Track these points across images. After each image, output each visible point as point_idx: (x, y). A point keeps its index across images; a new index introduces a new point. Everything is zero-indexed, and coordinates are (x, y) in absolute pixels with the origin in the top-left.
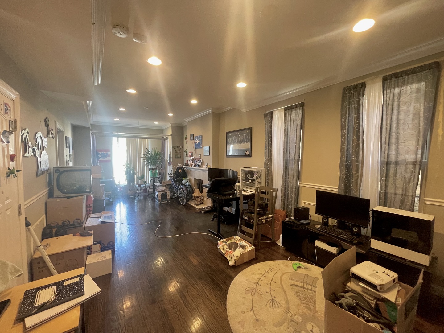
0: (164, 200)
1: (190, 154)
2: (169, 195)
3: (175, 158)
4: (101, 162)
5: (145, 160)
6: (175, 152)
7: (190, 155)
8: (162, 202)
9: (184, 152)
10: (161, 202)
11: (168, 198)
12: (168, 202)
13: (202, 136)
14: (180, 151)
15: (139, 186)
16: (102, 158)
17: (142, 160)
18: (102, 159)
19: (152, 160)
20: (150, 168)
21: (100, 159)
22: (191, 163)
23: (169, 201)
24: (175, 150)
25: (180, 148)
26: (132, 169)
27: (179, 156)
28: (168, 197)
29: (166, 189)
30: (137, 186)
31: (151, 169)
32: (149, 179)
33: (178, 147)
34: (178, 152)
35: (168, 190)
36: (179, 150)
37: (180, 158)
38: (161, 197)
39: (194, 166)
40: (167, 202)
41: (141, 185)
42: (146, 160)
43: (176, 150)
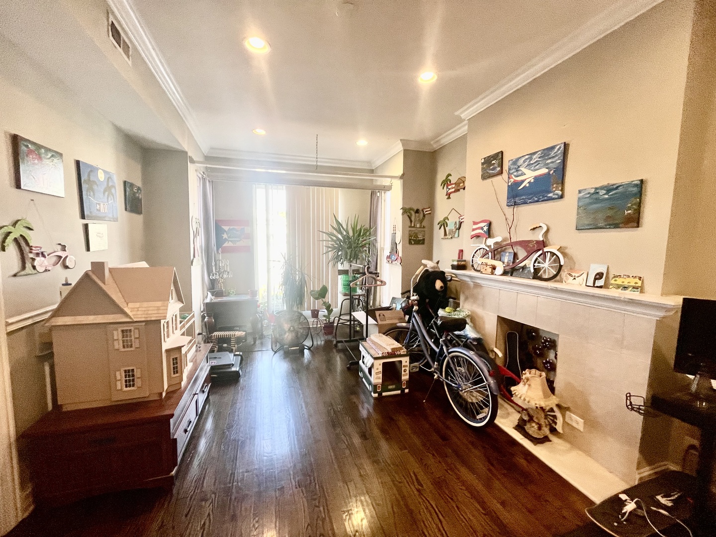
0: (390, 387)
1: (482, 228)
2: (408, 369)
3: (410, 243)
4: (225, 250)
5: (330, 247)
6: (410, 227)
7: (480, 231)
8: (384, 394)
9: (436, 227)
10: (380, 394)
11: (403, 378)
12: (403, 391)
13: (566, 146)
14: (424, 224)
15: (315, 314)
16: (231, 241)
17: (323, 249)
18: (230, 244)
19: (348, 248)
20: (340, 267)
21: (226, 245)
22: (484, 260)
23: (407, 391)
24: (411, 221)
25: (424, 216)
26: (299, 271)
27: (420, 237)
28: (405, 377)
29: (400, 349)
30: (309, 313)
31: (345, 272)
32: (338, 298)
33: (417, 211)
34: (418, 226)
35: (404, 351)
36: (421, 222)
37: (423, 243)
38: (381, 375)
39: (505, 273)
40: (399, 392)
41: (318, 311)
42: (334, 248)
43: (413, 219)
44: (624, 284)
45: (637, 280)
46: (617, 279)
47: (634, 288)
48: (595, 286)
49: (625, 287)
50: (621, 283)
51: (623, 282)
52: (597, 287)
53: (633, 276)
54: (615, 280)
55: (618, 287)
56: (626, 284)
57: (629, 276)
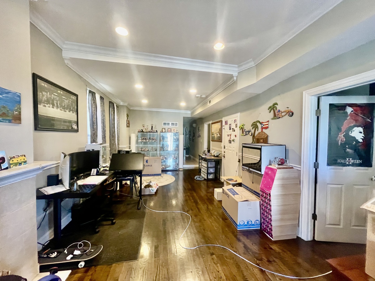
44: (18, 162)
45: (23, 157)
46: (13, 159)
47: (24, 163)
48: (2, 168)
49: (20, 164)
50: (17, 162)
51: (17, 161)
52: (4, 169)
53: (21, 156)
54: (13, 161)
55: (16, 164)
56: (19, 161)
57: (19, 156)
